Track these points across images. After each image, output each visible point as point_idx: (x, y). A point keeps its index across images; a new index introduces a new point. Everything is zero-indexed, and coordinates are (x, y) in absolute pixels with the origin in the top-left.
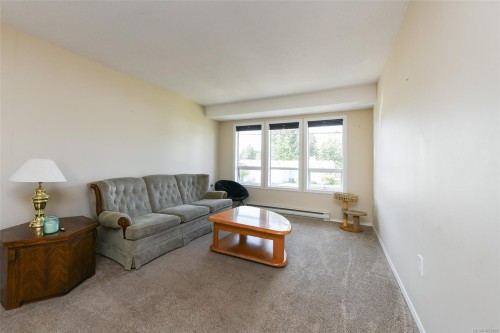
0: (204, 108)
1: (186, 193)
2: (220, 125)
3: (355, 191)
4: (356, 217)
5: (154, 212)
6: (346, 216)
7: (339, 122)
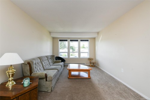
0: (50, 33)
1: (50, 62)
2: (54, 38)
3: (92, 57)
4: (93, 63)
5: (44, 70)
6: (91, 63)
7: (88, 41)
